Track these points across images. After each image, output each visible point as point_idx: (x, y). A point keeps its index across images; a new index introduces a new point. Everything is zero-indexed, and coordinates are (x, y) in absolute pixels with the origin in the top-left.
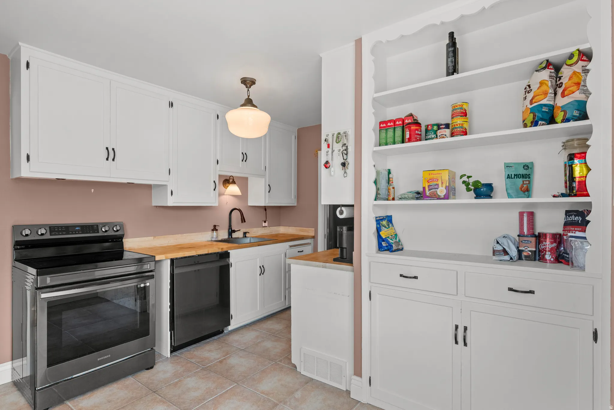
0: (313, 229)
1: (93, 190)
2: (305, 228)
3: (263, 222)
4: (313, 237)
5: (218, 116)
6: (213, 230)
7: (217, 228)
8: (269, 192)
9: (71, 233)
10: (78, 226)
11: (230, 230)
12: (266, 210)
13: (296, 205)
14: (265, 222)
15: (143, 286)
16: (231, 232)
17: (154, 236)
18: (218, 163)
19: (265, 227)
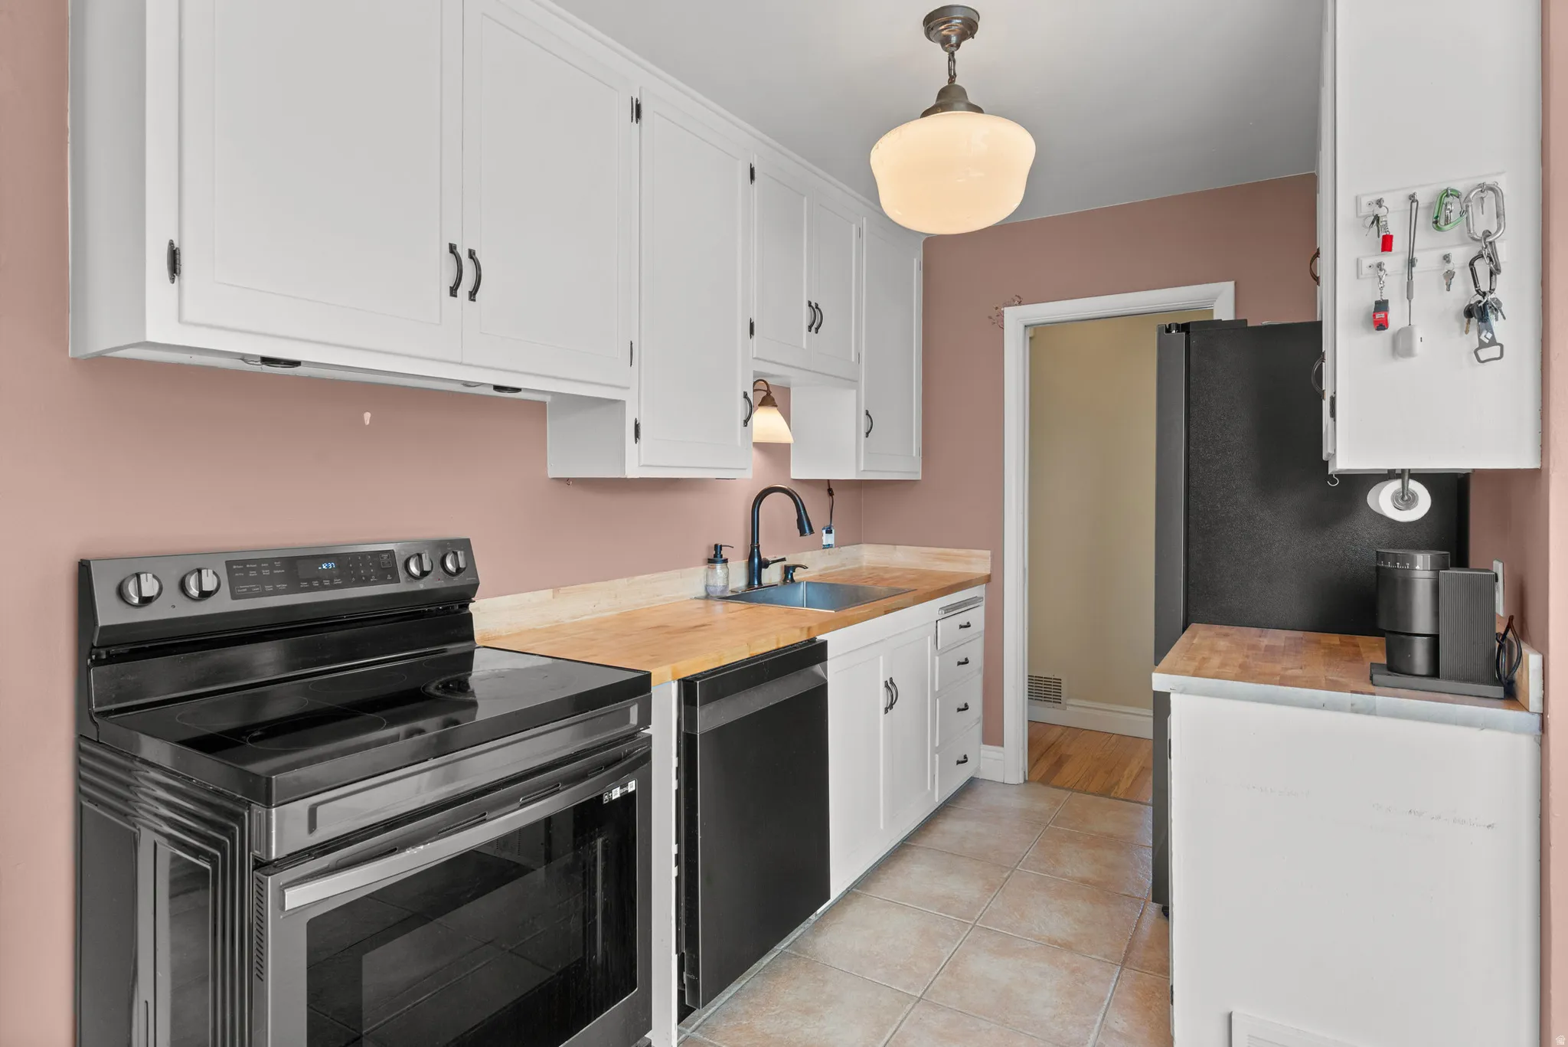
0: (988, 553)
1: (367, 416)
2: (955, 551)
3: (824, 531)
4: (988, 579)
5: (752, 171)
6: (711, 561)
7: (725, 553)
8: (867, 434)
9: (304, 584)
10: (327, 558)
11: (756, 560)
12: (830, 492)
13: (919, 477)
14: (829, 532)
15: (618, 796)
16: (756, 565)
17: (556, 587)
18: (752, 332)
19: (829, 546)
